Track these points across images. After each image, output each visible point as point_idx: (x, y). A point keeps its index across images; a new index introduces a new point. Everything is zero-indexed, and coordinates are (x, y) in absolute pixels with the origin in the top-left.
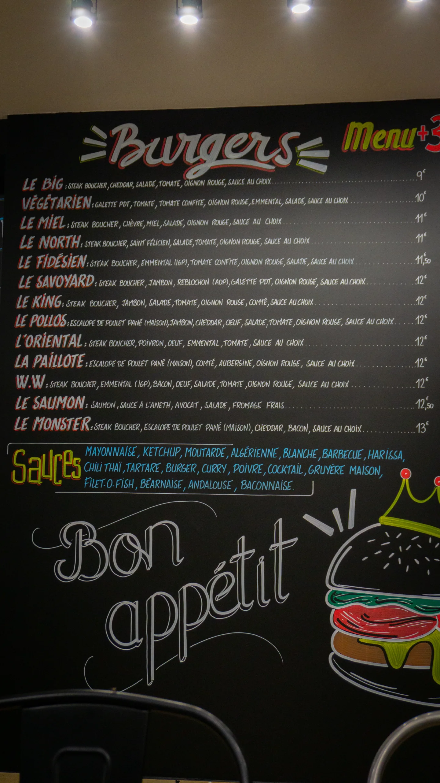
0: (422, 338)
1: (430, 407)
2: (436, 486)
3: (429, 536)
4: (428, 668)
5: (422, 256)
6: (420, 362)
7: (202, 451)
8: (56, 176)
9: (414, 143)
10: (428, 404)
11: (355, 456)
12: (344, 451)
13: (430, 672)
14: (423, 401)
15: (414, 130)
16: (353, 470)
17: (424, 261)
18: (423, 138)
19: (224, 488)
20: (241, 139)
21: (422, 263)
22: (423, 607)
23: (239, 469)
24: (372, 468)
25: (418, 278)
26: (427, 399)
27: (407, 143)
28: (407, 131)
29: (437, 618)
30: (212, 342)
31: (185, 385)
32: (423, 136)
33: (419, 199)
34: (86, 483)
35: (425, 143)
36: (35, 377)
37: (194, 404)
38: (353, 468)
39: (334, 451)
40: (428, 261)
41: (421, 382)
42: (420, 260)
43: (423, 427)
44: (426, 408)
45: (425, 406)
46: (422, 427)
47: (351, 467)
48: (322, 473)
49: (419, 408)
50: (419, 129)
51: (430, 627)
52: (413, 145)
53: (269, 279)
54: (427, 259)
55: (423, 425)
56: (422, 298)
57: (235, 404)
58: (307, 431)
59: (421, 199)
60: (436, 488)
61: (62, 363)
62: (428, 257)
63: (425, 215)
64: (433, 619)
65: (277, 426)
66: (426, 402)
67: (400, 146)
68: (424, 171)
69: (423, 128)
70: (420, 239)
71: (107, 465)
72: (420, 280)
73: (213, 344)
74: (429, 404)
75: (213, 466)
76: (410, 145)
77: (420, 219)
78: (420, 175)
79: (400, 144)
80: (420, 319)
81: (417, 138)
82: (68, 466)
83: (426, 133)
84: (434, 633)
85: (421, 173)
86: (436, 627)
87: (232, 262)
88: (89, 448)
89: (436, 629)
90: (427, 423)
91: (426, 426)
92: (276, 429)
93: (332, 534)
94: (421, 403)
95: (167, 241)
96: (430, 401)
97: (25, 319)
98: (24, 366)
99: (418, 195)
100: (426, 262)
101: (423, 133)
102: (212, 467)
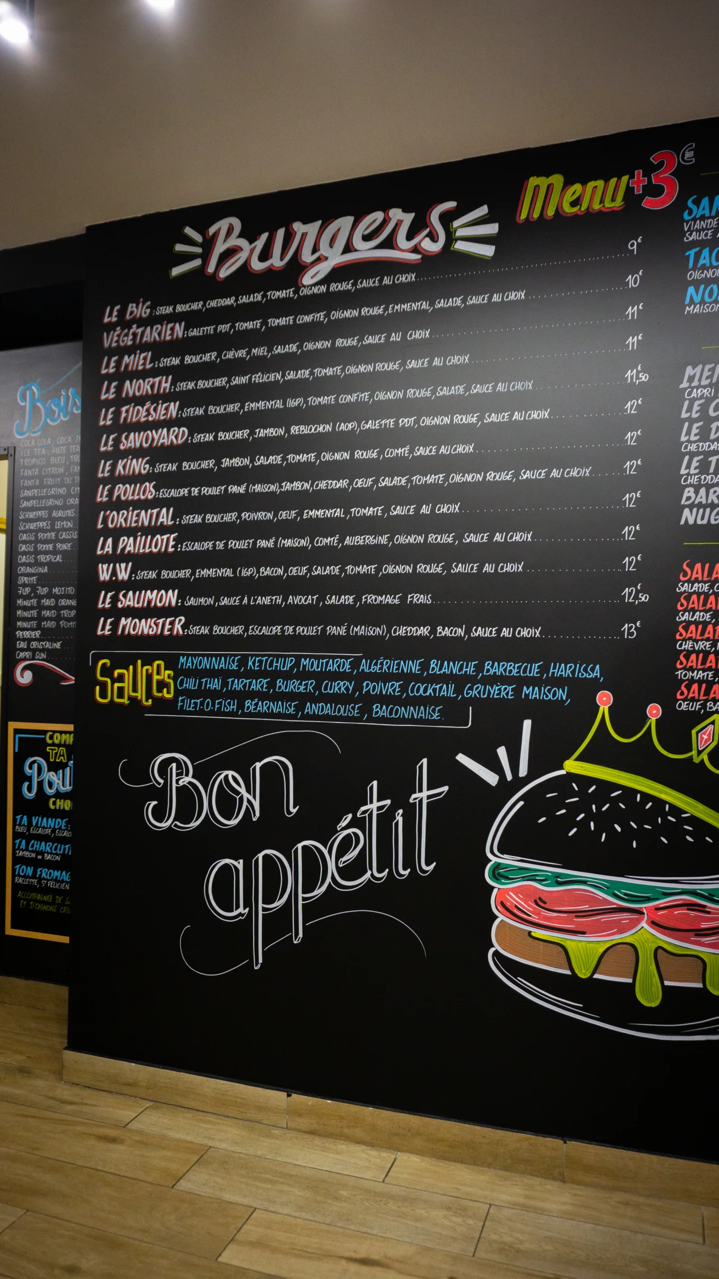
0: (633, 495)
1: (643, 599)
2: (650, 718)
3: (636, 792)
4: (630, 981)
5: (635, 371)
6: (630, 532)
7: (323, 663)
8: (142, 300)
9: (624, 199)
10: (640, 594)
11: (530, 673)
12: (515, 665)
13: (633, 985)
14: (632, 590)
15: (625, 179)
16: (527, 693)
17: (638, 378)
18: (638, 191)
19: (351, 714)
20: (374, 221)
21: (634, 381)
22: (626, 894)
23: (370, 689)
24: (555, 690)
25: (629, 404)
26: (639, 587)
27: (613, 199)
28: (613, 181)
29: (645, 911)
30: (335, 512)
31: (300, 572)
32: (638, 187)
33: (631, 284)
34: (179, 704)
35: (641, 197)
36: (120, 566)
37: (312, 598)
38: (528, 690)
39: (501, 664)
40: (644, 377)
41: (629, 562)
42: (632, 377)
43: (632, 630)
44: (637, 601)
45: (636, 597)
46: (630, 630)
47: (525, 688)
48: (483, 695)
49: (626, 601)
50: (632, 177)
51: (633, 924)
52: (622, 201)
53: (413, 419)
54: (643, 375)
55: (632, 627)
56: (634, 434)
57: (365, 598)
58: (463, 635)
59: (635, 282)
60: (650, 721)
61: (150, 547)
62: (644, 371)
63: (640, 307)
64: (639, 912)
65: (422, 628)
66: (638, 592)
67: (603, 206)
68: (639, 240)
69: (639, 173)
70: (633, 344)
71: (204, 680)
72: (632, 407)
73: (336, 514)
74: (642, 596)
75: (336, 684)
76: (619, 203)
77: (633, 314)
78: (633, 246)
79: (604, 202)
80: (631, 467)
81: (629, 190)
82: (158, 682)
83: (643, 181)
84: (639, 932)
85: (636, 243)
86: (644, 924)
87: (361, 397)
88: (183, 658)
89: (643, 927)
90: (638, 624)
91: (636, 629)
92: (420, 633)
93: (496, 783)
94: (630, 594)
95: (277, 374)
96: (643, 591)
97: (108, 491)
98: (108, 552)
99: (630, 276)
100: (641, 378)
101: (639, 182)
102: (335, 686)
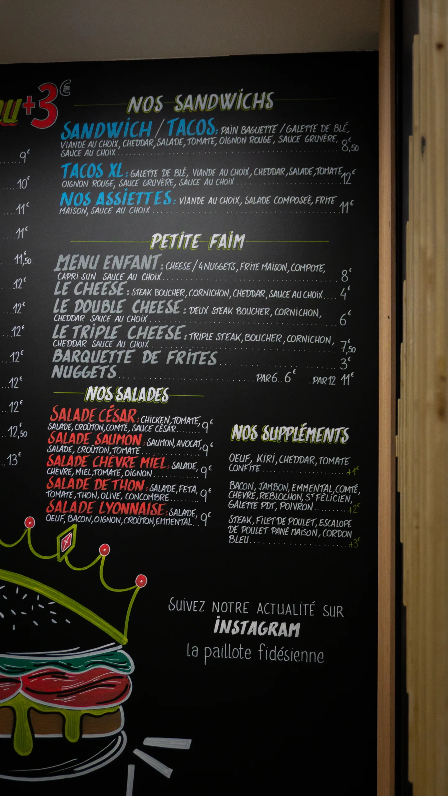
0: (18, 353)
1: (23, 435)
2: (27, 528)
3: (17, 586)
4: (9, 736)
5: (22, 255)
6: (14, 382)
9: (18, 117)
10: (21, 431)
13: (11, 741)
14: (15, 428)
15: (19, 101)
17: (24, 261)
18: (29, 112)
21: (21, 263)
22: (7, 668)
25: (17, 281)
26: (20, 426)
27: (10, 117)
28: (11, 102)
29: (21, 680)
32: (29, 110)
33: (21, 186)
35: (31, 117)
40: (28, 261)
41: (14, 405)
42: (19, 260)
43: (15, 459)
44: (19, 436)
45: (18, 433)
46: (13, 458)
49: (11, 436)
50: (24, 101)
51: (13, 690)
52: (17, 119)
54: (27, 259)
55: (15, 456)
56: (20, 305)
59: (24, 186)
60: (26, 530)
62: (28, 256)
63: (27, 205)
64: (17, 681)
66: (19, 429)
67: (2, 121)
68: (28, 152)
69: (29, 98)
70: (21, 233)
72: (19, 283)
74: (23, 432)
76: (14, 120)
77: (22, 210)
78: (24, 156)
79: (3, 118)
80: (17, 331)
81: (22, 111)
83: (33, 105)
84: (17, 697)
85: (25, 154)
86: (20, 691)
89: (19, 693)
90: (19, 454)
91: (18, 458)
94: (14, 431)
96: (23, 428)
99: (20, 180)
100: (26, 262)
101: (29, 105)
